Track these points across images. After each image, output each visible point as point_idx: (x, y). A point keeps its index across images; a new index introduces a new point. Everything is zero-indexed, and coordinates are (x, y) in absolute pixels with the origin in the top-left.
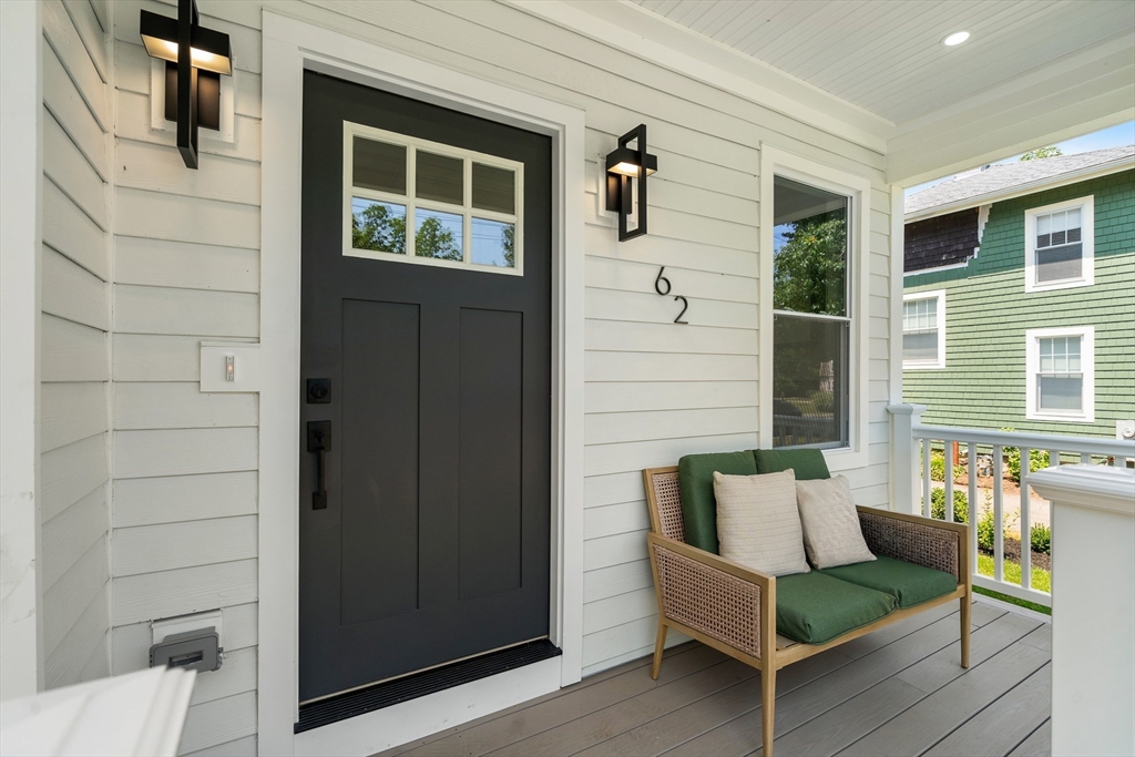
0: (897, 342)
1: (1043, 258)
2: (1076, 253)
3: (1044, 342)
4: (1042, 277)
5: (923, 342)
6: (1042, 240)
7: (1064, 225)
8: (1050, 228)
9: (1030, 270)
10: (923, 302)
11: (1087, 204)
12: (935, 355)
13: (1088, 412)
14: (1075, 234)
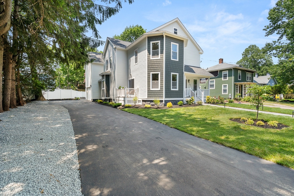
0: (209, 86)
1: (224, 77)
2: (226, 76)
3: (224, 86)
4: (224, 79)
5: (212, 86)
6: (224, 75)
7: (226, 73)
8: (224, 74)
9: (223, 78)
10: (213, 81)
11: (228, 71)
12: (214, 87)
13: (227, 93)
14: (227, 74)
